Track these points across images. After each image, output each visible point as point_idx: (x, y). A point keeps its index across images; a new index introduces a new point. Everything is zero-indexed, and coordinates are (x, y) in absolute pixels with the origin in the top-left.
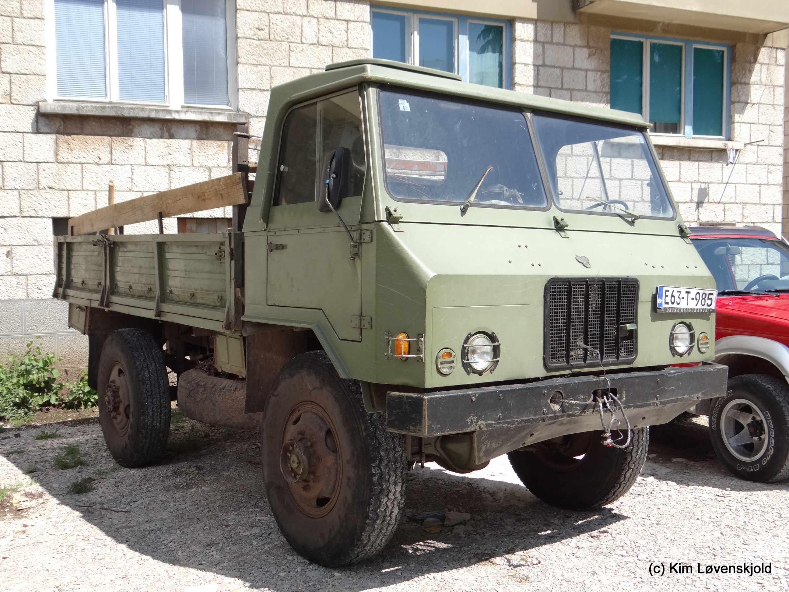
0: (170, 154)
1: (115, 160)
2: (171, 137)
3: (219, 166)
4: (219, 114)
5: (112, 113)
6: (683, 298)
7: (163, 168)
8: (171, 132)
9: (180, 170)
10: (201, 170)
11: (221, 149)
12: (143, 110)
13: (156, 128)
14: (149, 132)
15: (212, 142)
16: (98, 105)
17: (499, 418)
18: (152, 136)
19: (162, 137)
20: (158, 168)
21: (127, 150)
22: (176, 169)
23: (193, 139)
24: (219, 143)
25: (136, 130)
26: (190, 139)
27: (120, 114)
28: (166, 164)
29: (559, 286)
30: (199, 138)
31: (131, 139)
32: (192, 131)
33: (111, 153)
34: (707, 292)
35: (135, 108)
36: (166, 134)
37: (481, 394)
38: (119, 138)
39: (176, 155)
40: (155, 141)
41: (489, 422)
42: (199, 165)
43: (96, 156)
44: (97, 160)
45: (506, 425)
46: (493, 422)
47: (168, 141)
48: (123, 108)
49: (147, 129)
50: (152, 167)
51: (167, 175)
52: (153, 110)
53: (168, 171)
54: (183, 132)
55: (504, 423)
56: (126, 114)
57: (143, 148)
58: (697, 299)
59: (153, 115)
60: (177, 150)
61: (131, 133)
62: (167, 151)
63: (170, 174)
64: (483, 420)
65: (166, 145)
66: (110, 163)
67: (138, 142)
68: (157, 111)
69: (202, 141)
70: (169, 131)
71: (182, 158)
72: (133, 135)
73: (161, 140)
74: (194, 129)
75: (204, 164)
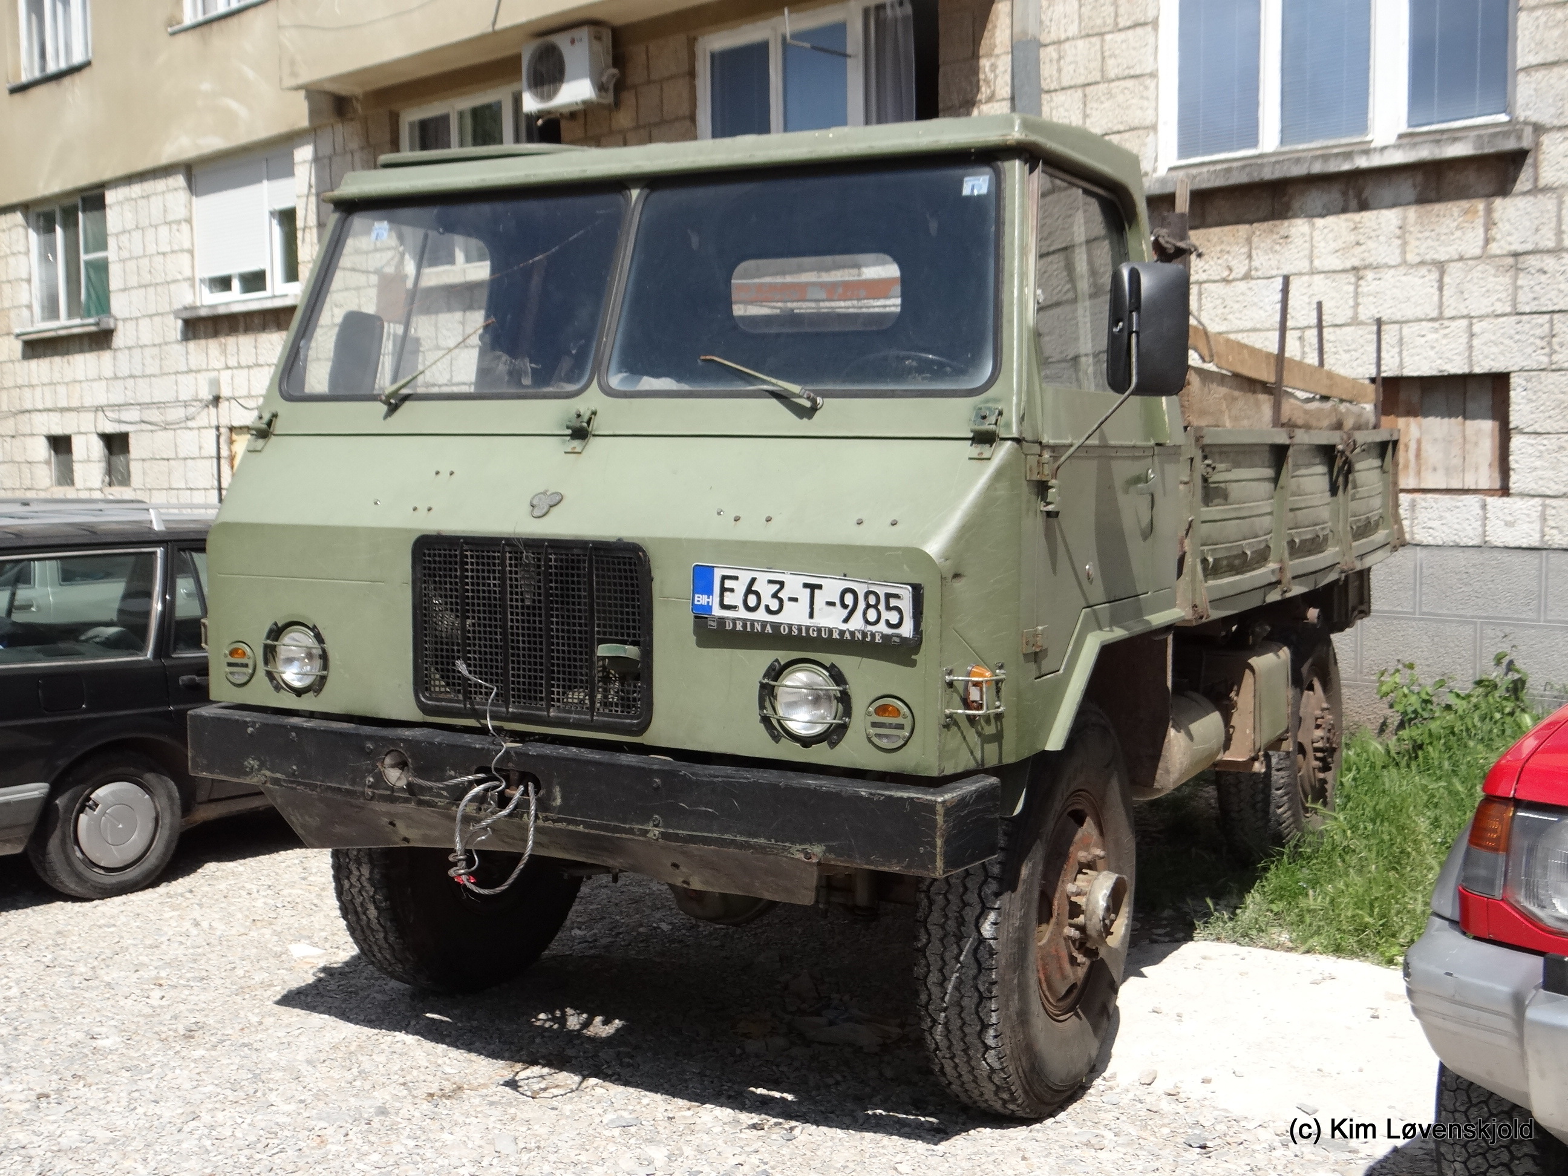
0: (1358, 244)
1: (1256, 269)
2: (1364, 206)
3: (1461, 259)
4: (1455, 140)
5: (1242, 178)
6: (794, 600)
7: (1344, 276)
8: (1364, 196)
9: (1378, 276)
10: (1424, 270)
11: (1469, 217)
12: (1298, 161)
13: (1334, 195)
14: (1319, 204)
15: (1450, 205)
16: (1219, 167)
17: (293, 774)
18: (1325, 212)
19: (1344, 210)
20: (1335, 276)
21: (1277, 247)
22: (1370, 275)
23: (1409, 204)
24: (1465, 204)
25: (1296, 205)
26: (1400, 205)
27: (1256, 177)
28: (1348, 265)
29: (442, 552)
30: (1422, 200)
31: (1286, 223)
32: (1406, 187)
33: (1250, 257)
34: (881, 591)
35: (1283, 161)
36: (1354, 203)
37: (264, 725)
38: (1266, 225)
39: (1371, 244)
40: (1331, 220)
41: (278, 775)
42: (1418, 259)
43: (1224, 264)
44: (1225, 274)
45: (302, 787)
46: (283, 777)
47: (1357, 217)
48: (1262, 165)
49: (1316, 198)
50: (1322, 276)
51: (1351, 288)
52: (1316, 158)
53: (1353, 280)
54: (1387, 193)
55: (299, 783)
56: (1268, 174)
57: (1308, 238)
58: (845, 606)
59: (1317, 168)
60: (1373, 234)
61: (1287, 211)
62: (1352, 238)
63: (1357, 286)
64: (269, 770)
65: (1352, 226)
66: (1247, 277)
67: (1299, 227)
68: (1325, 158)
69: (1429, 207)
70: (1359, 195)
71: (1384, 251)
72: (1290, 214)
73: (1343, 217)
74: (1410, 182)
75: (1428, 258)
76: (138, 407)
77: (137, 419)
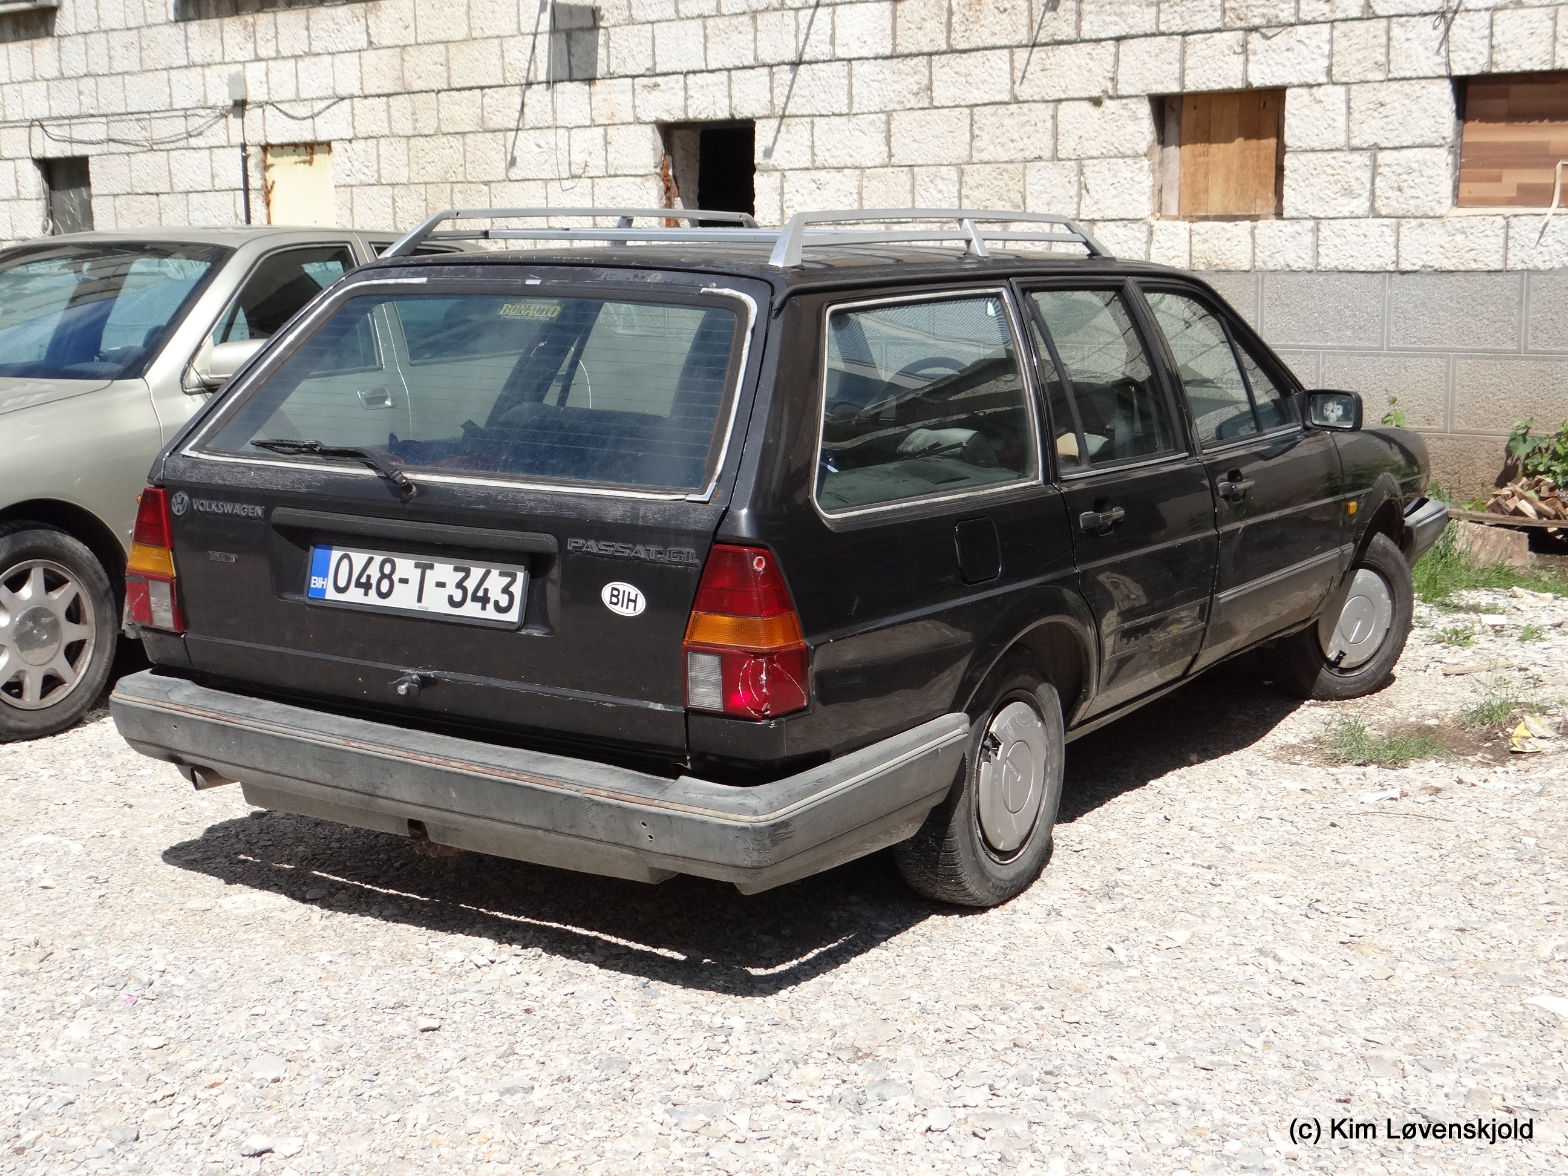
76: (104, 120)
77: (103, 137)
